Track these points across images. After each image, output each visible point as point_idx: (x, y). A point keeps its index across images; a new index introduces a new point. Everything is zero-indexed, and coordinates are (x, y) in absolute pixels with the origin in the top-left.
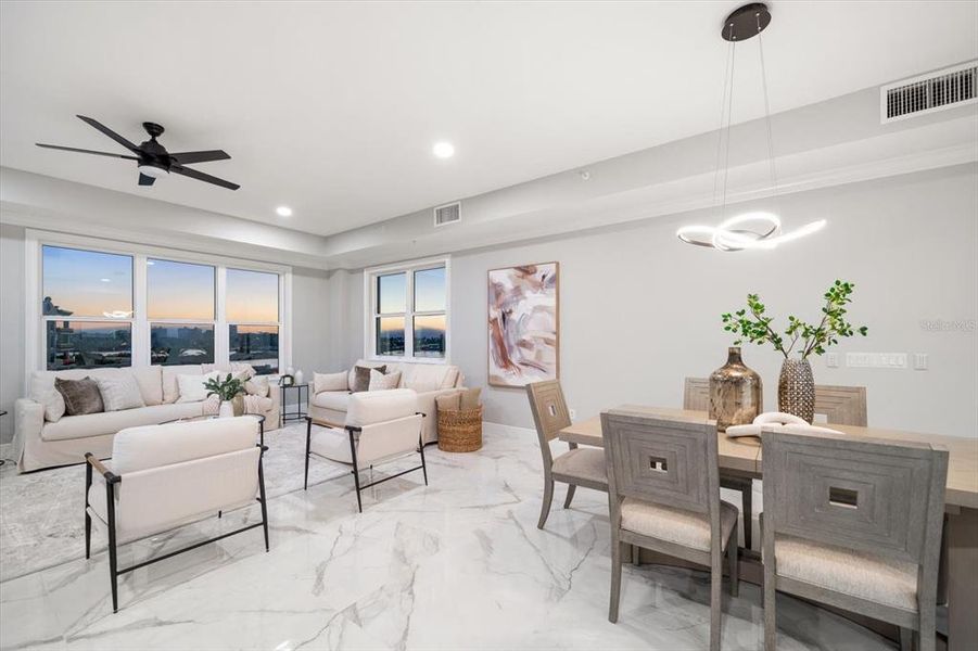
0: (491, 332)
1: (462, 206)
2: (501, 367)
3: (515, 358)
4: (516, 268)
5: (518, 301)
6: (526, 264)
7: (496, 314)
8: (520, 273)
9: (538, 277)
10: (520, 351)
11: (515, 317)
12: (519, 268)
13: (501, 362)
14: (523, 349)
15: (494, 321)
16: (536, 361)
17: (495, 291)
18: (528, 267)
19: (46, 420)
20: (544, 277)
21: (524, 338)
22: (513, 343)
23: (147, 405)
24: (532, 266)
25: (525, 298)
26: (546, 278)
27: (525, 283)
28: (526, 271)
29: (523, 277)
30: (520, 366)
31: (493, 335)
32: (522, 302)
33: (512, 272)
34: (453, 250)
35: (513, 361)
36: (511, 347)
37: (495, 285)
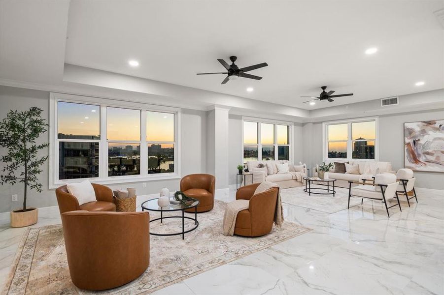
0: (406, 148)
1: (399, 98)
2: (413, 163)
3: (422, 159)
4: (422, 122)
5: (423, 136)
7: (410, 141)
8: (425, 124)
9: (437, 125)
10: (425, 157)
11: (421, 142)
12: (424, 122)
13: (413, 161)
14: (427, 156)
15: (408, 144)
16: (436, 161)
17: (409, 132)
18: (430, 121)
20: (440, 126)
21: (428, 151)
22: (420, 152)
24: (433, 121)
25: (429, 134)
26: (442, 127)
27: (428, 128)
28: (429, 123)
29: (427, 126)
30: (426, 163)
31: (407, 150)
32: (426, 136)
33: (420, 123)
34: (380, 114)
36: (419, 155)
37: (408, 129)
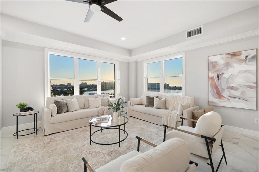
0: (209, 83)
2: (216, 98)
3: (226, 94)
4: (225, 54)
5: (228, 69)
6: (235, 51)
7: (213, 75)
8: (230, 56)
9: (243, 57)
10: (229, 91)
11: (226, 76)
12: (229, 54)
13: (216, 96)
15: (212, 78)
16: (241, 96)
17: (212, 65)
18: (235, 53)
19: (52, 116)
20: (247, 57)
21: (232, 85)
22: (224, 87)
23: (80, 109)
24: (238, 52)
25: (234, 67)
26: (248, 58)
27: (233, 60)
28: (234, 55)
29: (231, 58)
30: (230, 98)
31: (211, 84)
32: (230, 69)
33: (224, 56)
34: (186, 50)
35: (225, 95)
36: (223, 89)
37: (212, 63)
